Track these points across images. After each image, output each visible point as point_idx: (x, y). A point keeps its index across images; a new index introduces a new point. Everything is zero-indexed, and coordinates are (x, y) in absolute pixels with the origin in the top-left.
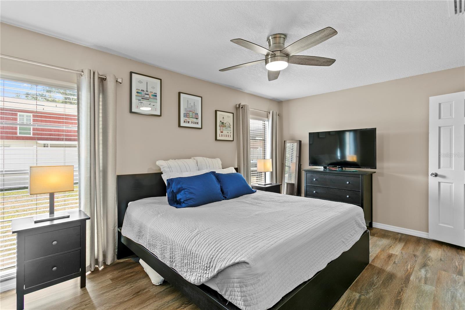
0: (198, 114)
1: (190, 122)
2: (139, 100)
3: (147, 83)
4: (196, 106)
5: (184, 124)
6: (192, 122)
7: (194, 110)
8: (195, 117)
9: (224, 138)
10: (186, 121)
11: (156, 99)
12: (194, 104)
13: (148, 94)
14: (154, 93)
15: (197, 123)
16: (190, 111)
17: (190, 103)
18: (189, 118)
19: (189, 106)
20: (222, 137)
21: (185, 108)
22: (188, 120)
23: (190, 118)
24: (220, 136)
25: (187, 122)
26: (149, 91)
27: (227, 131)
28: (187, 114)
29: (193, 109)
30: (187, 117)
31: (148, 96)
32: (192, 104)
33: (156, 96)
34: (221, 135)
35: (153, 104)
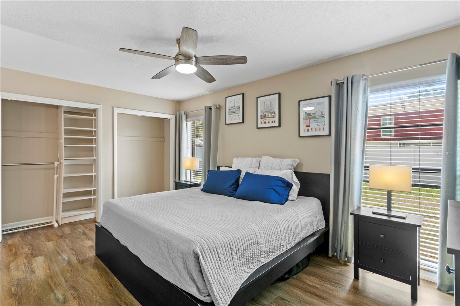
0: (274, 112)
1: (267, 122)
2: (230, 115)
3: (234, 101)
4: (273, 104)
5: (261, 125)
6: (268, 122)
7: (271, 110)
8: (272, 116)
9: (312, 132)
10: (262, 122)
11: (240, 110)
12: (271, 103)
13: (235, 109)
14: (239, 106)
15: (274, 122)
16: (267, 112)
17: (267, 104)
18: (265, 119)
19: (265, 108)
20: (308, 133)
21: (262, 110)
22: (265, 121)
23: (267, 118)
24: (304, 131)
25: (264, 122)
26: (235, 106)
27: (317, 124)
28: (263, 115)
29: (270, 108)
30: (263, 118)
31: (234, 110)
32: (269, 104)
33: (240, 108)
34: (306, 130)
35: (237, 115)
